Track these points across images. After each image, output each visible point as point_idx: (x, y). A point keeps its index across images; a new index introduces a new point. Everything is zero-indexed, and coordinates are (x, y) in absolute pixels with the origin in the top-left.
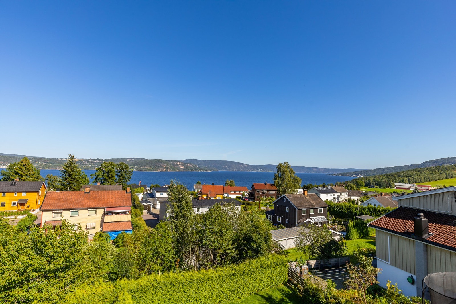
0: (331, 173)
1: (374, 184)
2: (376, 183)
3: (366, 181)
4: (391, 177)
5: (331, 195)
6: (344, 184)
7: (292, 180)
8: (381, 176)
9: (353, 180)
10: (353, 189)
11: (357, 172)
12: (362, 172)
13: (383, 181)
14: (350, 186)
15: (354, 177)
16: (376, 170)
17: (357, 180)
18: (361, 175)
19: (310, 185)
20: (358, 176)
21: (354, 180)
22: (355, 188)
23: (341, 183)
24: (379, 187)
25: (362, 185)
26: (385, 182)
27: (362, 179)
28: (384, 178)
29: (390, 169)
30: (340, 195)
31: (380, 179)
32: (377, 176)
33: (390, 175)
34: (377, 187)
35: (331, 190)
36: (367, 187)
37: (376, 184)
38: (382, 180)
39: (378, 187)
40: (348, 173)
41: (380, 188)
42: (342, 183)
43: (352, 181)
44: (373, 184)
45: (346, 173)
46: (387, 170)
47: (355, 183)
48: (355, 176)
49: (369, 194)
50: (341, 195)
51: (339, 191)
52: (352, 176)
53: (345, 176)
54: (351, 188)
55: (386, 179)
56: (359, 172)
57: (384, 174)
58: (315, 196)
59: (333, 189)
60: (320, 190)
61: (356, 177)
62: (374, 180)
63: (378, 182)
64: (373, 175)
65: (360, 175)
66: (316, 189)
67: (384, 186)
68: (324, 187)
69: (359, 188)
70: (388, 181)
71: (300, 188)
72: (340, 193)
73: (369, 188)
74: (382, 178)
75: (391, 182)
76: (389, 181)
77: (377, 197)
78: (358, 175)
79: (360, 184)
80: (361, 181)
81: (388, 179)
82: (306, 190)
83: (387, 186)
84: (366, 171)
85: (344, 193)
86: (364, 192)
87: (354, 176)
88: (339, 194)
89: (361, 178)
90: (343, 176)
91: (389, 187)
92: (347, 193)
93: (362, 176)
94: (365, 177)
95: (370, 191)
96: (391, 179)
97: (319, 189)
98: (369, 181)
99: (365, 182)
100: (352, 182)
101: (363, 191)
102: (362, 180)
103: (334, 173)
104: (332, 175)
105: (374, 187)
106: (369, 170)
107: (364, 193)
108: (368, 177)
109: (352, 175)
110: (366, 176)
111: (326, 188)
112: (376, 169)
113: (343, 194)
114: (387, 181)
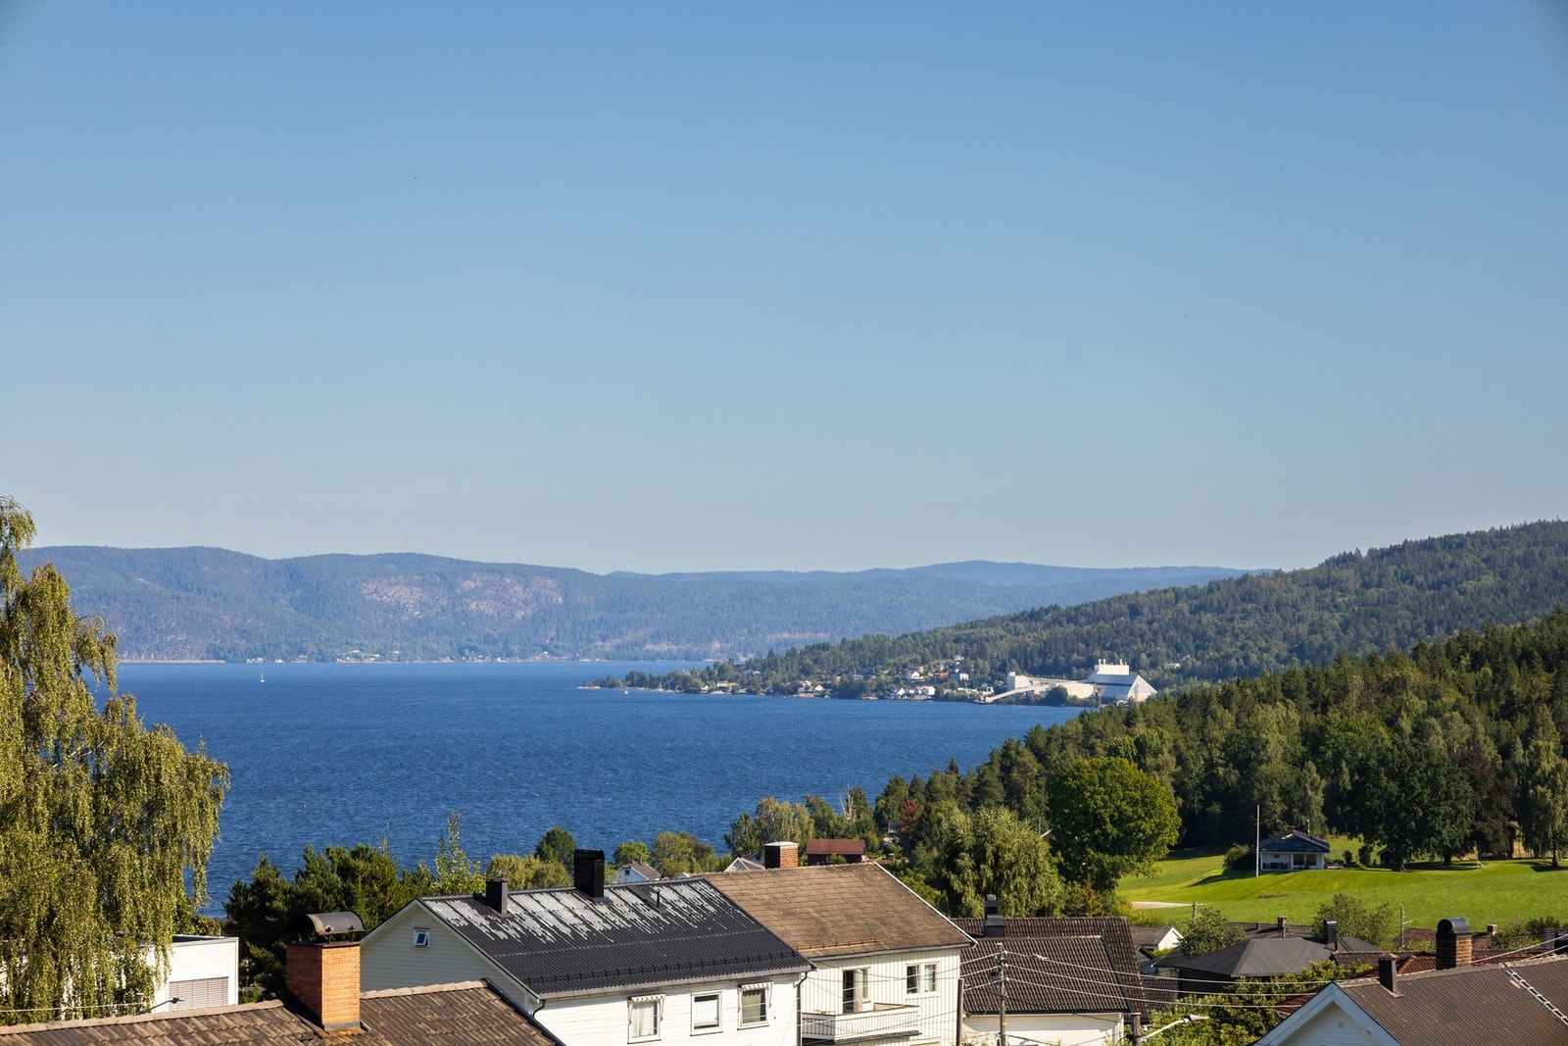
0: (662, 655)
1: (1318, 798)
2: (1346, 779)
3: (1197, 768)
4: (1543, 681)
5: (706, 1012)
6: (881, 824)
7: (60, 784)
8: (1414, 675)
9: (1007, 761)
10: (1016, 908)
11: (1074, 616)
12: (1134, 611)
13: (1437, 742)
14: (978, 854)
15: (1026, 700)
16: (1347, 574)
17: (1075, 758)
18: (1123, 670)
19: (346, 871)
20: (1080, 690)
21: (1028, 758)
22: (1053, 887)
23: (821, 824)
24: (1376, 851)
25: (1147, 826)
26: (1467, 759)
27: (1140, 729)
28: (1450, 697)
29: (1527, 562)
30: (836, 1004)
31: (1391, 723)
32: (1357, 681)
33: (1524, 658)
34: (1355, 845)
35: (707, 924)
36: (1215, 864)
37: (1333, 796)
38: (1420, 732)
39: (1364, 854)
40: (930, 647)
41: (1391, 861)
42: (850, 818)
43: (993, 777)
44: (1295, 804)
45: (900, 646)
46: (1489, 580)
47: (1035, 797)
48: (1038, 687)
49: (1247, 967)
50: (849, 1008)
51: (819, 933)
52: (988, 696)
53: (882, 691)
54: (999, 883)
55: (1479, 718)
56: (1097, 612)
57: (1439, 638)
58: (483, 1021)
59: (729, 913)
60: (528, 937)
61: (1056, 698)
62: (1313, 741)
63: (1362, 769)
64: (1297, 665)
65: (1105, 669)
66: (470, 930)
67: (1447, 832)
68: (588, 879)
69: (1104, 882)
70: (1505, 751)
71: (190, 928)
72: (834, 975)
73: (1241, 867)
74: (1419, 705)
75: (1547, 766)
76: (1519, 755)
77: (1387, 981)
78: (1083, 670)
79: (1120, 821)
80: (1130, 769)
81: (1508, 712)
82: (340, 939)
83: (1493, 826)
84: (1190, 594)
85: (899, 968)
86: (1169, 941)
87: (1022, 683)
88: (822, 988)
89: (1129, 721)
90: (848, 692)
91: (1518, 847)
92: (950, 966)
93: (1142, 691)
94: (1184, 702)
95: (1266, 914)
96: (1545, 712)
97: (510, 931)
98: (1244, 755)
99: (1179, 789)
100: (998, 791)
101: (1157, 925)
102: (1141, 746)
103: (715, 652)
104: (674, 681)
105: (1306, 856)
106: (1245, 578)
107: (1169, 959)
108: (1226, 699)
109: (998, 677)
110: (1192, 686)
111: (621, 905)
112: (1346, 560)
113: (884, 978)
114: (1490, 751)
